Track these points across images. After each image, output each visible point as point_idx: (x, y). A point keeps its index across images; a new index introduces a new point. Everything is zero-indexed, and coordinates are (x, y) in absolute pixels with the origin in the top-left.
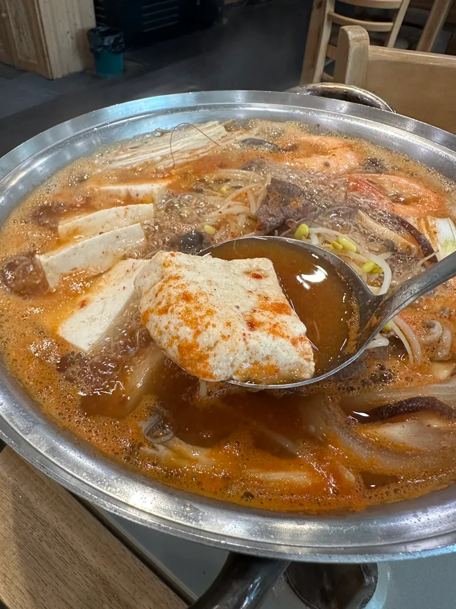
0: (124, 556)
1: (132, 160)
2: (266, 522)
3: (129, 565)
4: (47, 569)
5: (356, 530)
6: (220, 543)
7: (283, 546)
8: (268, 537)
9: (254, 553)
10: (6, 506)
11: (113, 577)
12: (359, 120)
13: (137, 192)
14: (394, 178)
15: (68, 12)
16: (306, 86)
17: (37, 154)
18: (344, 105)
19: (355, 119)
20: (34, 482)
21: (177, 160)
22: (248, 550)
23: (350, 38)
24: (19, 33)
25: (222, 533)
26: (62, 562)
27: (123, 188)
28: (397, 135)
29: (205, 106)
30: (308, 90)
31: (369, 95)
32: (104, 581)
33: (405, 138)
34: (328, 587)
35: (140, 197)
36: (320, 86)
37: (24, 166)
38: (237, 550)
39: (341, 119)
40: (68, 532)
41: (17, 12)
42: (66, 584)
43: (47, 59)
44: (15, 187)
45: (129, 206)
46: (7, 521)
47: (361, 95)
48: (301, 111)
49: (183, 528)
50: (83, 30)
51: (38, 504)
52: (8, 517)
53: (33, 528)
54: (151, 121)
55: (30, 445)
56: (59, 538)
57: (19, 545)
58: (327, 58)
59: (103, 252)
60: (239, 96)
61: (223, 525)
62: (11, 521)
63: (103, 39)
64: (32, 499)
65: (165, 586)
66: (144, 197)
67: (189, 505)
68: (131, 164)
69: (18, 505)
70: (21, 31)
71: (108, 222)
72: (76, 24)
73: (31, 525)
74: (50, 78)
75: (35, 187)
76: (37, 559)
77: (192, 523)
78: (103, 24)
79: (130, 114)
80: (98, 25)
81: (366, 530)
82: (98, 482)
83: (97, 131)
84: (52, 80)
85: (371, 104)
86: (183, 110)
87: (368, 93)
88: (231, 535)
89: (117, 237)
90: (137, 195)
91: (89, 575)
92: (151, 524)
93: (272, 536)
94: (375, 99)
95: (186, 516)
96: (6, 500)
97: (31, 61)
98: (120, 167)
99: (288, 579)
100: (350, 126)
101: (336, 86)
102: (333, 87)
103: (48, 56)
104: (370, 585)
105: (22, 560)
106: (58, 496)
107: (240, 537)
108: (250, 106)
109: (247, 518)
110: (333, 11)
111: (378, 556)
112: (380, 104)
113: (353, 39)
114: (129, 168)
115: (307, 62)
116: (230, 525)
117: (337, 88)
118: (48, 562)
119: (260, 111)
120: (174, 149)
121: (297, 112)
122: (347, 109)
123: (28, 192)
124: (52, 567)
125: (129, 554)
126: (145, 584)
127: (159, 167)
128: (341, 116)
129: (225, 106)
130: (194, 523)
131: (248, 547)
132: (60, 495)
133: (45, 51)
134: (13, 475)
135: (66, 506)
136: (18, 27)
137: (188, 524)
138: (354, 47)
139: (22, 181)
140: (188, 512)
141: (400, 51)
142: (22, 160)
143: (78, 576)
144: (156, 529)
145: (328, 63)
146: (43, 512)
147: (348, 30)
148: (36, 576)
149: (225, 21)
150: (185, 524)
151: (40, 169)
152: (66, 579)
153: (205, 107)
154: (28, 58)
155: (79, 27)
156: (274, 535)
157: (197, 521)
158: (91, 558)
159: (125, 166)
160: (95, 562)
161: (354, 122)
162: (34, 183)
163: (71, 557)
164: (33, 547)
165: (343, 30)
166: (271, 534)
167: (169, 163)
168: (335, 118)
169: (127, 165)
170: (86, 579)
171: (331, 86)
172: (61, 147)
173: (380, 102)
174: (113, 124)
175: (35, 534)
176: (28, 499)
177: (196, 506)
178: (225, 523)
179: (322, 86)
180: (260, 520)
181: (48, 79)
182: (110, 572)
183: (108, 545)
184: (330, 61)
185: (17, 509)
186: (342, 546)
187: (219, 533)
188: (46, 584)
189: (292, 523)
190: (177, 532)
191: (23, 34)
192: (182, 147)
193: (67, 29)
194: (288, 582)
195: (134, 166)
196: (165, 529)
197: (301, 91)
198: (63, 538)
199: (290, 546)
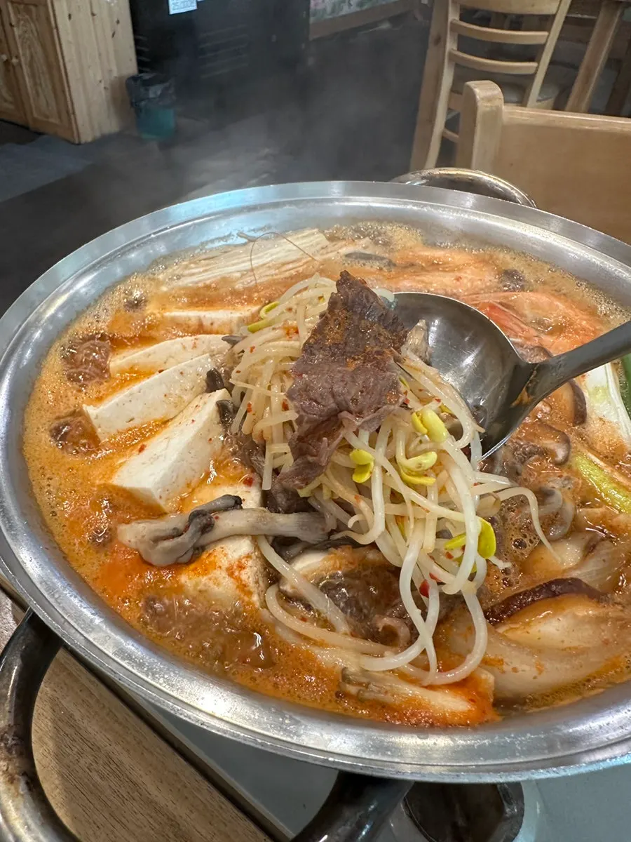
0: (198, 789)
1: (205, 276)
2: (381, 736)
3: (205, 802)
4: (99, 807)
5: (489, 744)
6: (327, 760)
7: (402, 765)
8: (384, 754)
9: (368, 772)
10: (43, 725)
11: (184, 816)
12: (488, 216)
13: (211, 319)
14: (533, 296)
15: (100, 55)
16: (420, 173)
17: (80, 271)
18: (470, 199)
19: (483, 215)
20: (80, 693)
21: (260, 277)
22: (361, 768)
23: (478, 97)
24: (35, 84)
25: (328, 750)
26: (118, 798)
27: (193, 314)
28: (538, 237)
29: (291, 201)
30: (423, 178)
31: (501, 184)
32: (173, 822)
33: (548, 241)
34: (461, 822)
35: (215, 327)
36: (437, 172)
37: (64, 288)
38: (348, 769)
39: (466, 216)
40: (125, 759)
41: (32, 57)
42: (124, 826)
43: (72, 116)
44: (53, 316)
45: (199, 336)
46: (46, 744)
47: (492, 183)
48: (414, 206)
49: (282, 743)
50: (120, 78)
51: (85, 721)
52: (46, 740)
53: (80, 754)
54: (223, 223)
55: (95, 646)
56: (113, 766)
57: (63, 777)
58: (449, 110)
59: (165, 395)
60: (335, 188)
61: (330, 740)
62: (51, 744)
63: (147, 90)
64: (77, 716)
65: (253, 827)
66: (220, 326)
67: (288, 716)
68: (204, 280)
69: (59, 723)
70: (38, 81)
71: (171, 357)
72: (110, 71)
73: (76, 750)
74: (77, 142)
75: (79, 315)
76: (86, 795)
77: (292, 738)
78: (148, 70)
79: (196, 216)
80: (140, 71)
81: (502, 744)
82: (178, 689)
83: (155, 238)
84: (79, 144)
85: (505, 196)
86: (262, 207)
87: (500, 181)
88: (340, 752)
89: (182, 373)
90: (212, 324)
91: (153, 814)
92: (245, 739)
93: (389, 753)
94: (509, 189)
95: (285, 730)
96: (43, 718)
97: (52, 120)
98: (190, 285)
99: (410, 813)
100: (477, 225)
101: (459, 172)
102: (454, 173)
103: (74, 113)
104: (512, 816)
105: (67, 796)
106: (111, 711)
107: (351, 754)
108: (348, 200)
109: (359, 732)
110: (455, 48)
111: (515, 775)
112: (516, 195)
113: (483, 99)
114: (201, 285)
115: (422, 115)
116: (339, 740)
117: (460, 175)
118: (99, 798)
119: (361, 207)
120: (255, 263)
121: (409, 207)
122: (473, 204)
123: (71, 320)
124: (106, 804)
125: (205, 785)
126: (226, 825)
127: (237, 287)
128: (466, 212)
129: (316, 201)
130: (295, 737)
131: (361, 765)
132: (113, 710)
133: (70, 107)
134: (52, 685)
135: (120, 724)
136: (33, 76)
137: (289, 739)
138: (483, 107)
139: (62, 307)
140: (287, 725)
141: (545, 112)
142: (62, 280)
143: (139, 816)
144: (252, 744)
145: (450, 116)
146: (93, 732)
147: (475, 87)
148: (86, 815)
149: (311, 62)
150: (285, 739)
151: (83, 290)
152: (123, 820)
153: (290, 203)
154: (47, 117)
155: (115, 74)
156: (391, 751)
157: (299, 736)
158: (156, 793)
159: (197, 283)
160: (162, 797)
161: (483, 220)
162: (78, 309)
163: (129, 790)
164: (80, 778)
165: (468, 86)
166: (388, 750)
167: (249, 281)
168: (458, 215)
169: (200, 281)
170: (151, 820)
171: (452, 171)
172: (111, 261)
173: (516, 193)
174: (175, 228)
175: (82, 761)
176: (71, 716)
177: (298, 718)
178: (333, 738)
179: (441, 172)
180: (376, 734)
181: (73, 144)
182: (180, 810)
183: (177, 774)
184: (453, 114)
185: (58, 728)
186: (473, 764)
187: (325, 749)
188: (98, 827)
189: (412, 737)
190: (276, 748)
191: (41, 85)
192: (270, 259)
193: (99, 78)
194: (411, 817)
195: (208, 282)
196: (262, 744)
197: (414, 180)
198: (118, 766)
199: (411, 764)
